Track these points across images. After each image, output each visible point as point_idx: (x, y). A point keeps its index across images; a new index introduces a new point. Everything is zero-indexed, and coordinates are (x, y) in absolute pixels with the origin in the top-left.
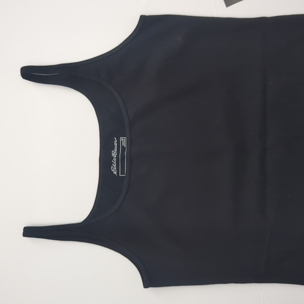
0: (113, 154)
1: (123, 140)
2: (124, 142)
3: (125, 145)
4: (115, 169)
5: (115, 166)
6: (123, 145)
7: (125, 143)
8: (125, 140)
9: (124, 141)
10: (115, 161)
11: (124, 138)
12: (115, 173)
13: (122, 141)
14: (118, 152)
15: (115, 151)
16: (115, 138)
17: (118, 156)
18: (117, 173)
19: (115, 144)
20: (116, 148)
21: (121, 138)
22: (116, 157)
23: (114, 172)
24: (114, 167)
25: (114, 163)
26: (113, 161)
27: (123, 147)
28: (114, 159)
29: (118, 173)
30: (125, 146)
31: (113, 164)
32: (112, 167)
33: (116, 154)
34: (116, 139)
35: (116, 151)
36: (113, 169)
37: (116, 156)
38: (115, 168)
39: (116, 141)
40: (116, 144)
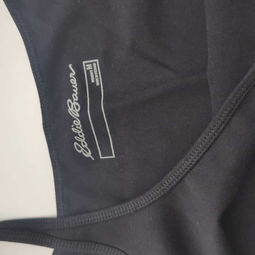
0: (70, 110)
1: (89, 67)
2: (94, 72)
3: (97, 80)
4: (85, 148)
5: (83, 141)
6: (93, 81)
7: (96, 76)
8: (95, 68)
9: (93, 69)
10: (80, 128)
11: (92, 63)
12: (88, 154)
13: (88, 72)
14: (82, 101)
15: (74, 99)
16: (70, 66)
17: (83, 113)
18: (92, 155)
19: (71, 80)
20: (76, 91)
21: (84, 63)
22: (78, 115)
23: (83, 153)
24: (80, 143)
25: (79, 132)
26: (75, 127)
27: (93, 86)
28: (74, 121)
29: (95, 153)
30: (98, 84)
31: (76, 137)
32: (75, 144)
33: (77, 108)
34: (72, 67)
35: (77, 99)
36: (79, 149)
37: (79, 112)
38: (84, 144)
39: (74, 73)
40: (74, 82)
